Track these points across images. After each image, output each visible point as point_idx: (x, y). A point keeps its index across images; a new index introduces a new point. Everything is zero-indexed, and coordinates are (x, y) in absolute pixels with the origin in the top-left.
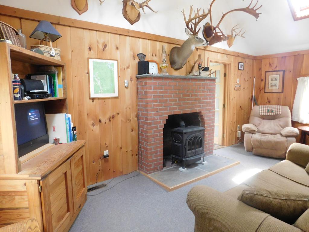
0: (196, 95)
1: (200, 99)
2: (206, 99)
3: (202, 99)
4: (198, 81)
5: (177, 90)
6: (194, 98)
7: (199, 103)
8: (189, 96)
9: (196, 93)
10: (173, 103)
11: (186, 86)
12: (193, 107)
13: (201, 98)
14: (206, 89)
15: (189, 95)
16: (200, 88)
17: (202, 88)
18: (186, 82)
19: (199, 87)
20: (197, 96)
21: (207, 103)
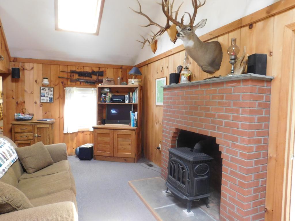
0: (208, 109)
1: (213, 116)
2: (227, 117)
3: (217, 116)
4: (211, 86)
5: (184, 101)
6: (204, 112)
7: (213, 122)
8: (196, 109)
9: (207, 106)
10: (180, 115)
11: (194, 95)
12: (201, 126)
13: (215, 115)
14: (226, 100)
15: (197, 107)
16: (214, 98)
17: (217, 98)
18: (194, 90)
19: (213, 96)
20: (209, 111)
21: (227, 124)
